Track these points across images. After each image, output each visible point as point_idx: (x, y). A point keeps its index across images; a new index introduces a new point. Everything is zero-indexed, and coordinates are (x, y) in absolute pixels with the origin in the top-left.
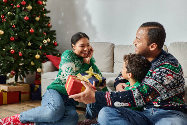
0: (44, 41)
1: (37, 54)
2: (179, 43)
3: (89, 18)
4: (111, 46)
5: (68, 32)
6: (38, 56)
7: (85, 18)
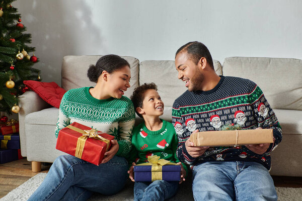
0: (17, 56)
1: (9, 80)
2: (239, 58)
3: (87, 13)
4: (135, 62)
5: (47, 37)
6: (10, 84)
7: (79, 14)
